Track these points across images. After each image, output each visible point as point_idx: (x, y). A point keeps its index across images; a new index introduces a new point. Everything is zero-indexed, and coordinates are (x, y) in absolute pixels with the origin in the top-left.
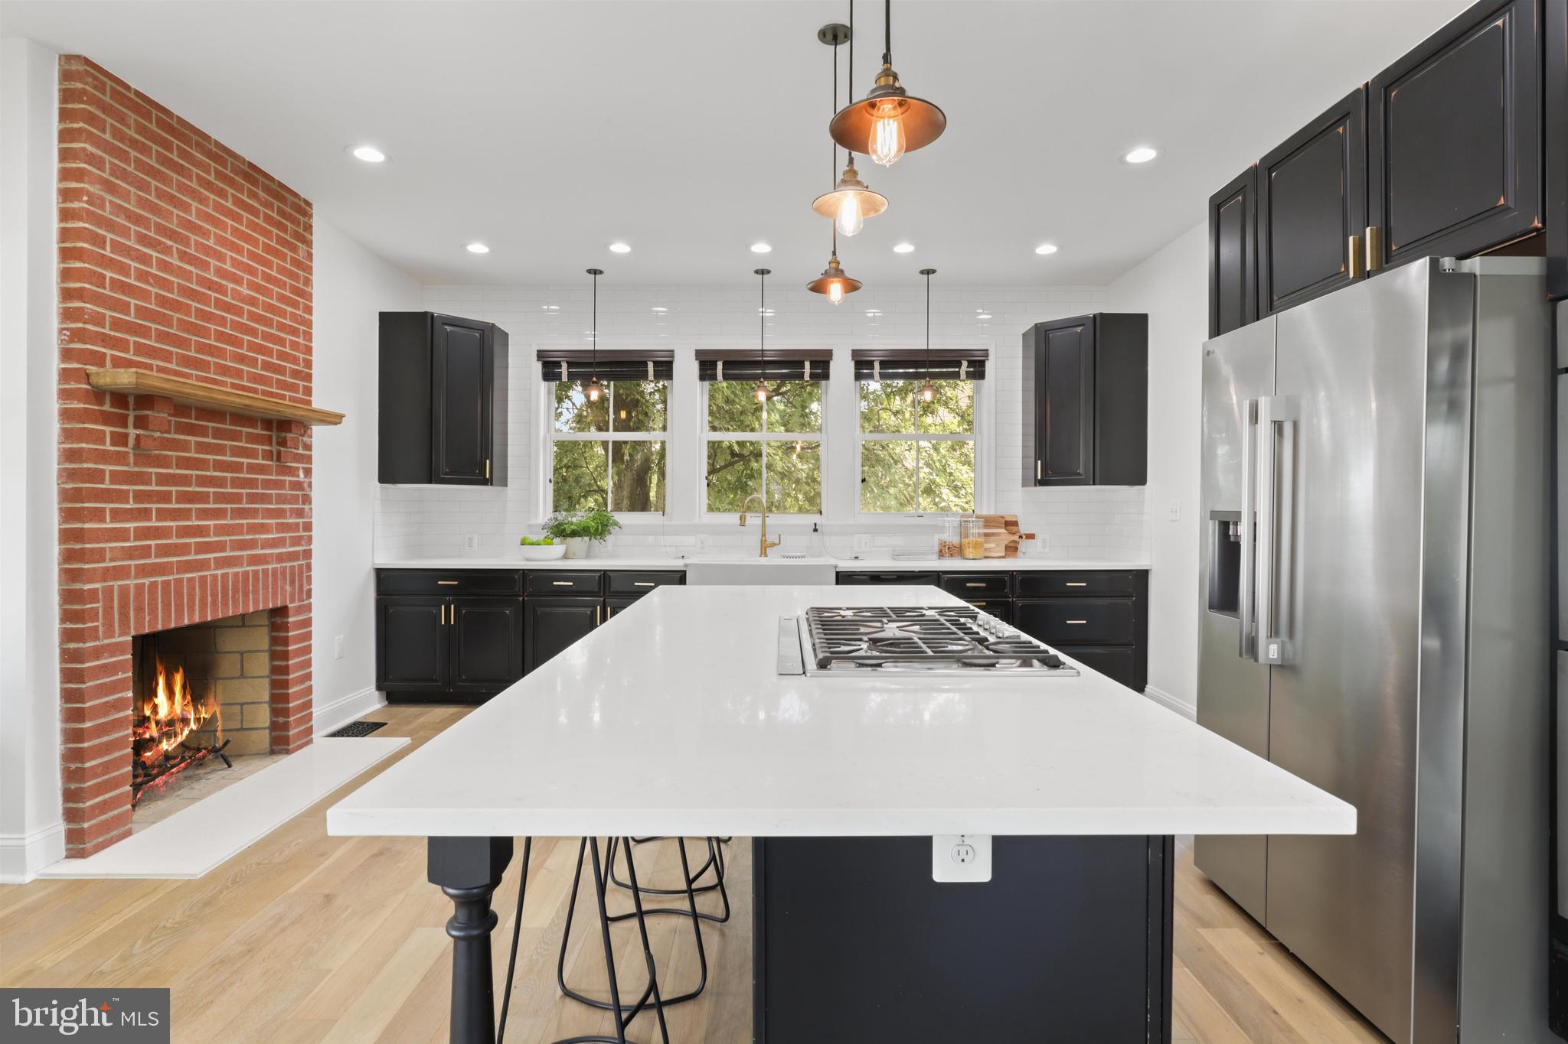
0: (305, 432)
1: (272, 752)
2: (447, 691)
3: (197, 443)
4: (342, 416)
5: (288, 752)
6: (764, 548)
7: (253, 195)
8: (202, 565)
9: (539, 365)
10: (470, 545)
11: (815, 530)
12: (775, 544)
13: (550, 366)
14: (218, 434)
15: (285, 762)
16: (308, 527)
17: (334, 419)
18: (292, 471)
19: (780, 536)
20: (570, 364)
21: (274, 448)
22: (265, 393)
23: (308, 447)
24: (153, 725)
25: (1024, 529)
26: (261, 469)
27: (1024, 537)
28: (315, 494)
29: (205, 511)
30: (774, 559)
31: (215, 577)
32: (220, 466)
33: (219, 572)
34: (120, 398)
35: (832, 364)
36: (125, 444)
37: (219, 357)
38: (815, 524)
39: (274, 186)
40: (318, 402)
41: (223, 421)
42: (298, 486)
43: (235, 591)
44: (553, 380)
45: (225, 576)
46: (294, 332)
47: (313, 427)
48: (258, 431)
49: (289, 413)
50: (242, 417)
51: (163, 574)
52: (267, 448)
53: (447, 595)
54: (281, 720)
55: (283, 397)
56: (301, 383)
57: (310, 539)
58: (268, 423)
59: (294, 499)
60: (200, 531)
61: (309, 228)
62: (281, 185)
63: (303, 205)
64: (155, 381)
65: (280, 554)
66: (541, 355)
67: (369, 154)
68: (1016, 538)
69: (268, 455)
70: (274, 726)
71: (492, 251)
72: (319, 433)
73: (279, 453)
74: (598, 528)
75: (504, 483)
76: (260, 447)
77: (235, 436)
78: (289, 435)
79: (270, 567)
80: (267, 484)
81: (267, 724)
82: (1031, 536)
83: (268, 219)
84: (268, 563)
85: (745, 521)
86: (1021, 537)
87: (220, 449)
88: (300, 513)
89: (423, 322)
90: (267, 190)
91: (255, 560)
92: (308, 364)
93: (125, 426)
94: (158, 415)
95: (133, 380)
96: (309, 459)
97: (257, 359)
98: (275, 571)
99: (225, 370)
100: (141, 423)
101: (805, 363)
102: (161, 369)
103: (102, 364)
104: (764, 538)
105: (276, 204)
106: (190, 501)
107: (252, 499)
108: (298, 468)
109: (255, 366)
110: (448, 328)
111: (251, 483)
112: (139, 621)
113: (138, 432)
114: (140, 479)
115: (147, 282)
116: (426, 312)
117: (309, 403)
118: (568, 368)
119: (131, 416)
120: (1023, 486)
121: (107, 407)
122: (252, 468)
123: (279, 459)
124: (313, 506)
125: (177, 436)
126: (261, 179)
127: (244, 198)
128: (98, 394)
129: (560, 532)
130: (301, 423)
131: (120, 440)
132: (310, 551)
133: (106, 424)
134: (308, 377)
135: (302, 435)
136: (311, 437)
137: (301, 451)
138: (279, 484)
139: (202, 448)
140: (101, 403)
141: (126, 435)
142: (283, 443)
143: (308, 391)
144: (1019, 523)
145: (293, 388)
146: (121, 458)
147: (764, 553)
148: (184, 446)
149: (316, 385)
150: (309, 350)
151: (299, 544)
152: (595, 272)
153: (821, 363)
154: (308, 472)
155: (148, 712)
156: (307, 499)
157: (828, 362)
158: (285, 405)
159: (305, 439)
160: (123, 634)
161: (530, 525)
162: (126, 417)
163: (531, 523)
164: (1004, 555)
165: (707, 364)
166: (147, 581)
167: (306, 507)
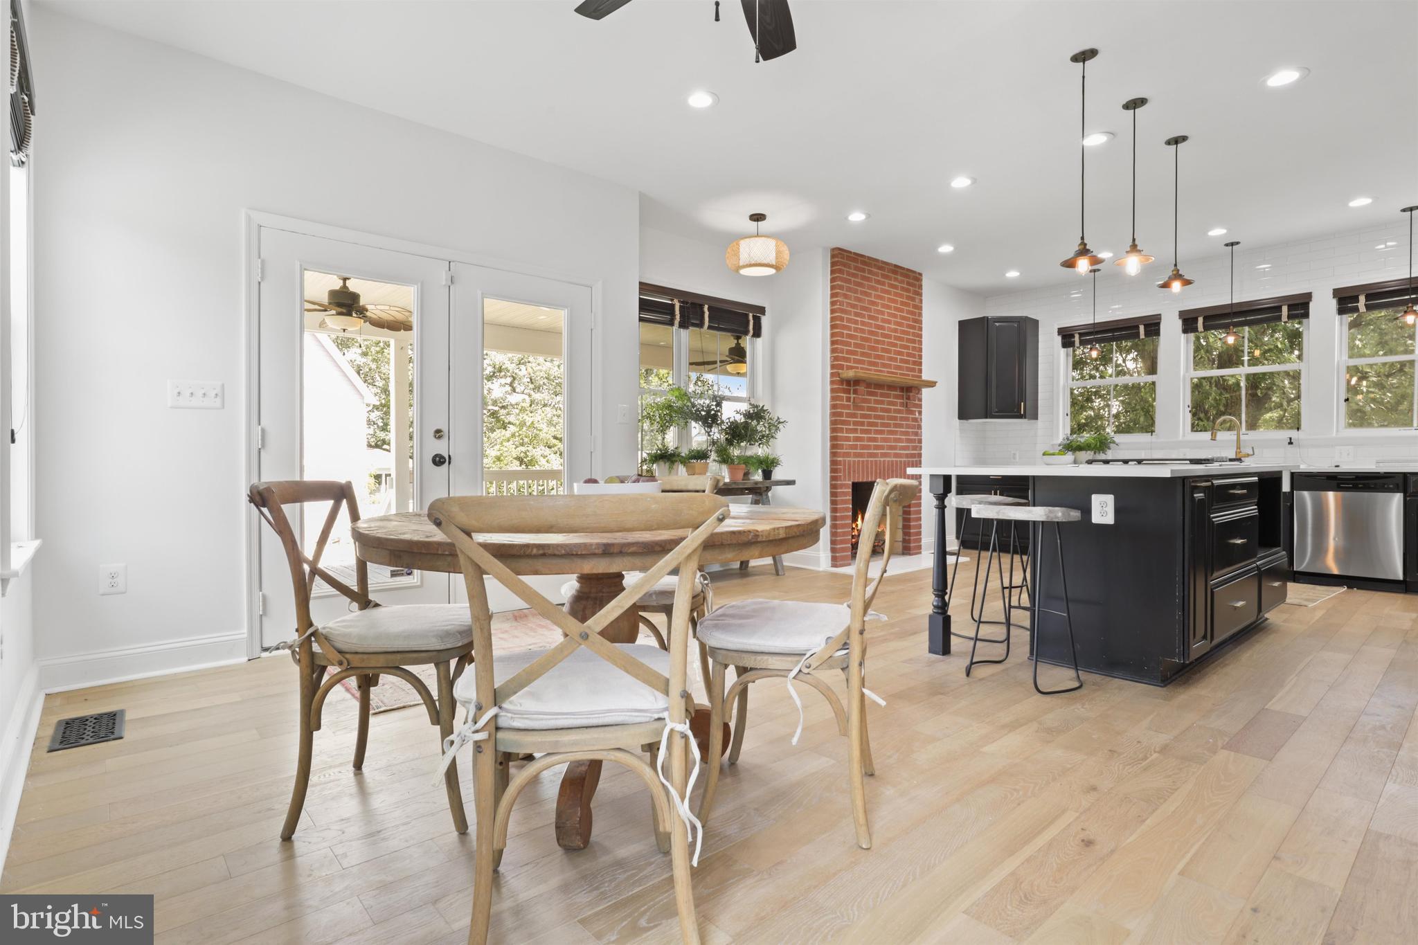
0: (919, 392)
1: (903, 554)
3: (874, 400)
4: (935, 383)
5: (910, 554)
7: (896, 279)
8: (875, 455)
9: (1060, 338)
10: (1014, 458)
11: (1291, 443)
12: (1249, 455)
13: (1067, 337)
14: (882, 395)
15: (907, 558)
16: (920, 441)
17: (932, 384)
18: (913, 413)
20: (1081, 334)
21: (905, 401)
22: (901, 374)
23: (920, 400)
24: (856, 531)
26: (899, 411)
28: (923, 424)
29: (877, 430)
31: (880, 461)
32: (883, 410)
33: (882, 459)
34: (848, 382)
35: (1311, 305)
36: (850, 401)
37: (882, 360)
38: (1291, 439)
39: (905, 272)
40: (925, 376)
41: (883, 389)
42: (915, 420)
43: (888, 470)
44: (1069, 347)
45: (884, 461)
46: (914, 341)
47: (923, 389)
48: (898, 393)
49: (911, 383)
50: (891, 387)
51: (862, 457)
52: (902, 401)
53: (996, 485)
54: (907, 538)
55: (908, 375)
56: (917, 367)
57: (921, 448)
58: (902, 389)
59: (913, 427)
60: (875, 440)
61: (920, 287)
62: (908, 270)
63: (917, 276)
64: (861, 374)
65: (907, 454)
66: (1060, 331)
67: (946, 249)
69: (902, 404)
70: (904, 541)
71: (1021, 274)
72: (925, 392)
73: (907, 403)
74: (1096, 445)
75: (1035, 417)
76: (899, 401)
77: (888, 396)
78: (911, 394)
79: (903, 460)
80: (902, 419)
81: (901, 540)
83: (903, 289)
84: (902, 458)
85: (1215, 437)
87: (882, 402)
88: (916, 434)
89: (983, 322)
90: (902, 275)
91: (896, 455)
92: (920, 357)
93: (850, 394)
94: (861, 388)
95: (854, 374)
96: (920, 406)
97: (897, 358)
98: (905, 461)
99: (884, 365)
100: (855, 392)
101: (1283, 307)
102: (862, 368)
103: (843, 369)
104: (1238, 450)
105: (906, 280)
106: (872, 426)
107: (896, 425)
108: (915, 411)
109: (897, 362)
110: (997, 324)
111: (895, 418)
112: (854, 476)
113: (854, 396)
114: (854, 415)
115: (857, 332)
116: (984, 317)
117: (921, 377)
118: (1080, 337)
119: (852, 388)
121: (845, 387)
122: (896, 411)
123: (907, 407)
124: (922, 430)
125: (868, 397)
126: (899, 270)
127: (893, 282)
128: (842, 381)
129: (1070, 447)
130: (916, 387)
131: (848, 399)
132: (921, 439)
133: (844, 393)
134: (920, 364)
135: (917, 394)
136: (921, 394)
137: (917, 402)
138: (907, 419)
139: (877, 402)
140: (842, 384)
141: (850, 398)
142: (908, 398)
143: (920, 371)
145: (913, 370)
146: (848, 407)
148: (868, 401)
149: (924, 367)
150: (920, 350)
151: (916, 450)
153: (1300, 306)
154: (920, 413)
155: (854, 526)
156: (920, 427)
157: (1308, 303)
158: (909, 380)
159: (919, 396)
160: (849, 480)
162: (850, 390)
163: (1053, 443)
165: (1189, 321)
166: (856, 459)
167: (919, 431)
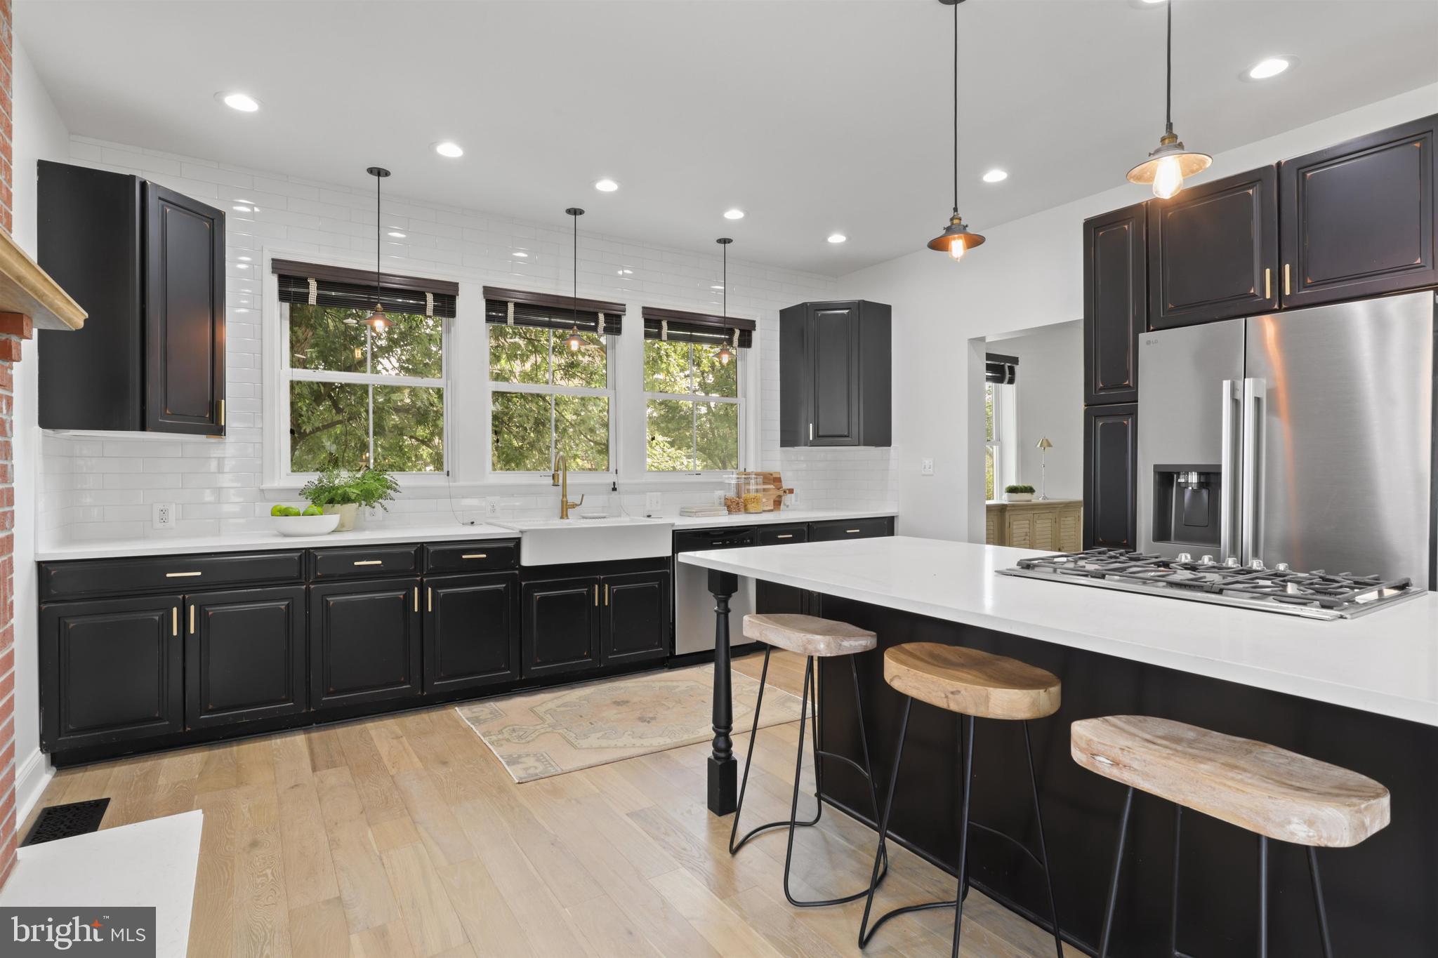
2: (181, 730)
6: (565, 509)
9: (274, 280)
10: (163, 520)
11: (614, 489)
12: (577, 505)
13: (290, 283)
19: (583, 496)
20: (321, 284)
25: (785, 486)
27: (787, 491)
30: (573, 522)
35: (625, 319)
38: (614, 483)
66: (277, 265)
68: (781, 493)
82: (791, 491)
86: (785, 492)
101: (599, 314)
104: (564, 499)
110: (167, 207)
116: (134, 177)
118: (320, 289)
120: (781, 446)
144: (782, 479)
147: (564, 515)
152: (379, 172)
157: (620, 317)
161: (262, 491)
163: (265, 486)
164: (772, 508)
165: (495, 303)
